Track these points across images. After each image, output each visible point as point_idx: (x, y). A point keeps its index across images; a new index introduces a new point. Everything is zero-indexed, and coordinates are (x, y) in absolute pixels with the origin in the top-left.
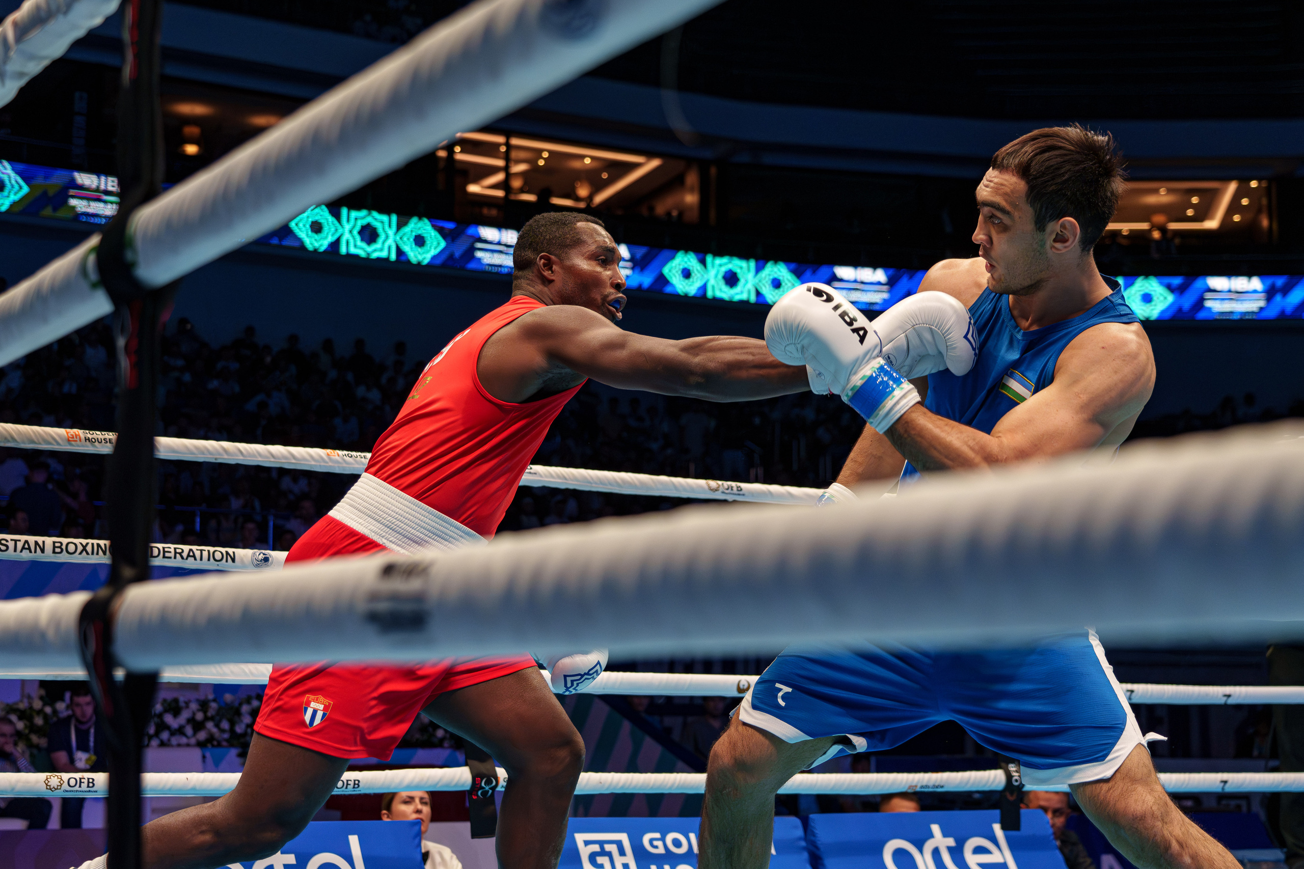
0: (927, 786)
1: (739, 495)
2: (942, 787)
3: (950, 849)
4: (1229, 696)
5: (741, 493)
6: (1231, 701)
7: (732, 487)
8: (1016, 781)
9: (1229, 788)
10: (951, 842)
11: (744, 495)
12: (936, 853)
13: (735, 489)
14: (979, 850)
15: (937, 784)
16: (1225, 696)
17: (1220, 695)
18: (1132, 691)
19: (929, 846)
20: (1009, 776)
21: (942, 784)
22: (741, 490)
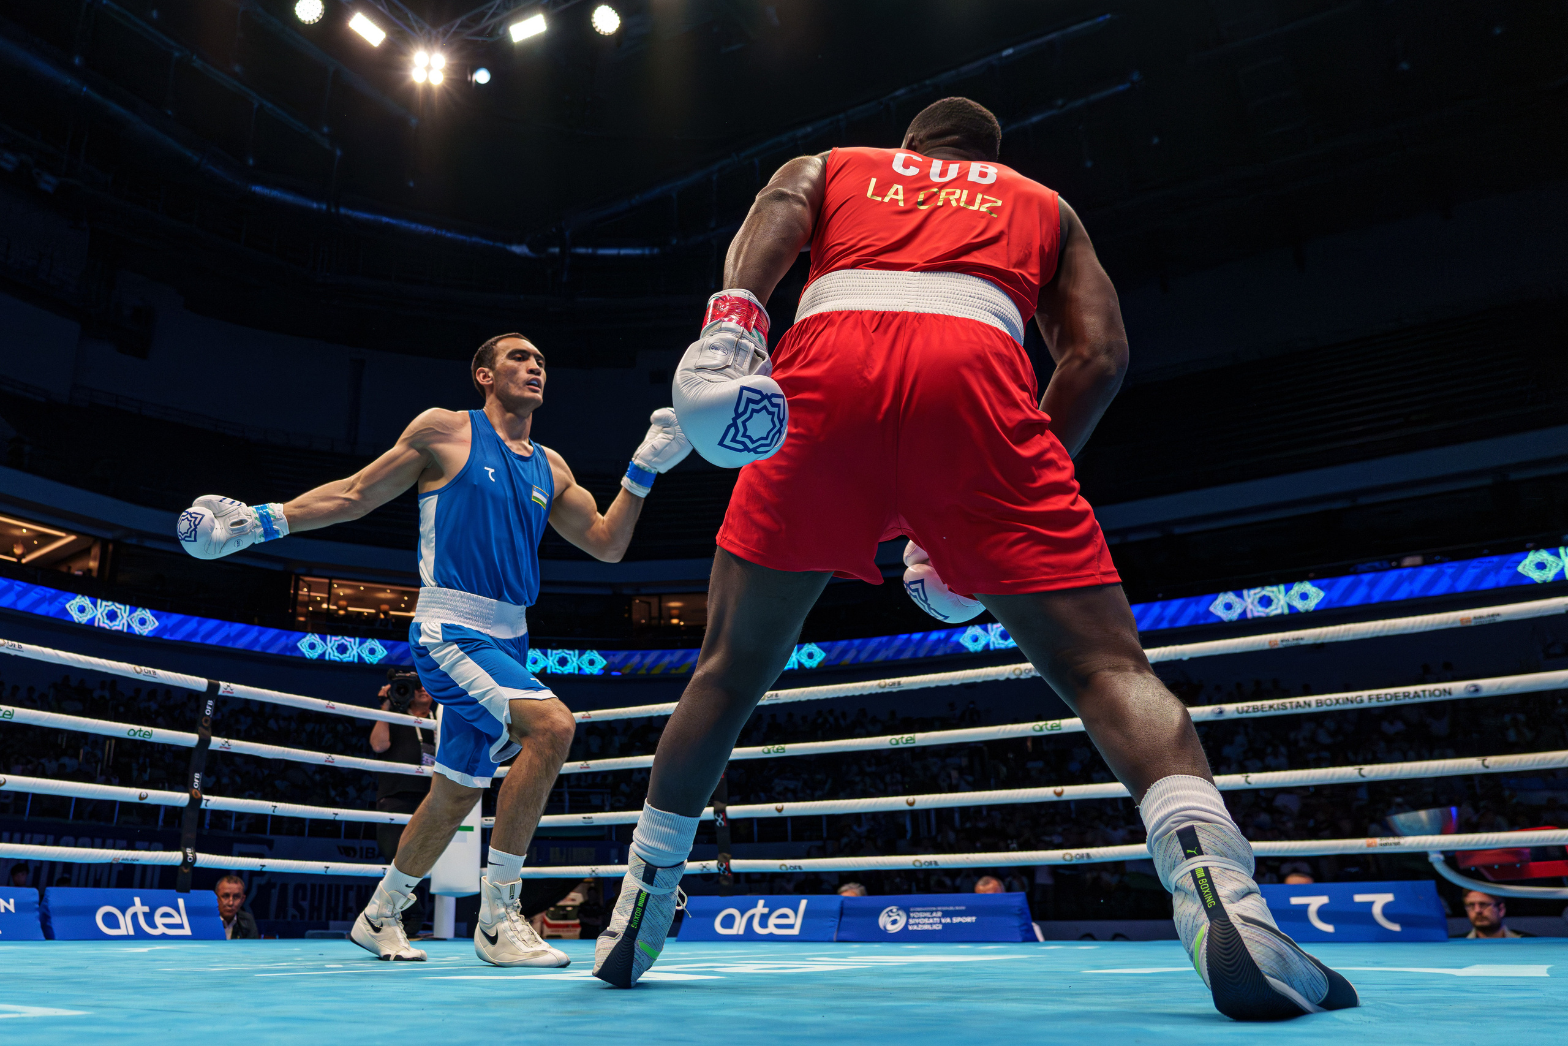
0: (127, 860)
1: (19, 651)
2: (137, 860)
3: (145, 914)
4: (336, 814)
5: (21, 649)
6: (337, 818)
7: (15, 645)
8: (190, 859)
9: (329, 872)
10: (146, 909)
11: (23, 651)
12: (135, 916)
13: (17, 646)
14: (166, 915)
15: (134, 858)
16: (334, 814)
17: (332, 813)
18: (275, 807)
19: (130, 911)
20: (185, 856)
21: (137, 858)
22: (21, 647)
